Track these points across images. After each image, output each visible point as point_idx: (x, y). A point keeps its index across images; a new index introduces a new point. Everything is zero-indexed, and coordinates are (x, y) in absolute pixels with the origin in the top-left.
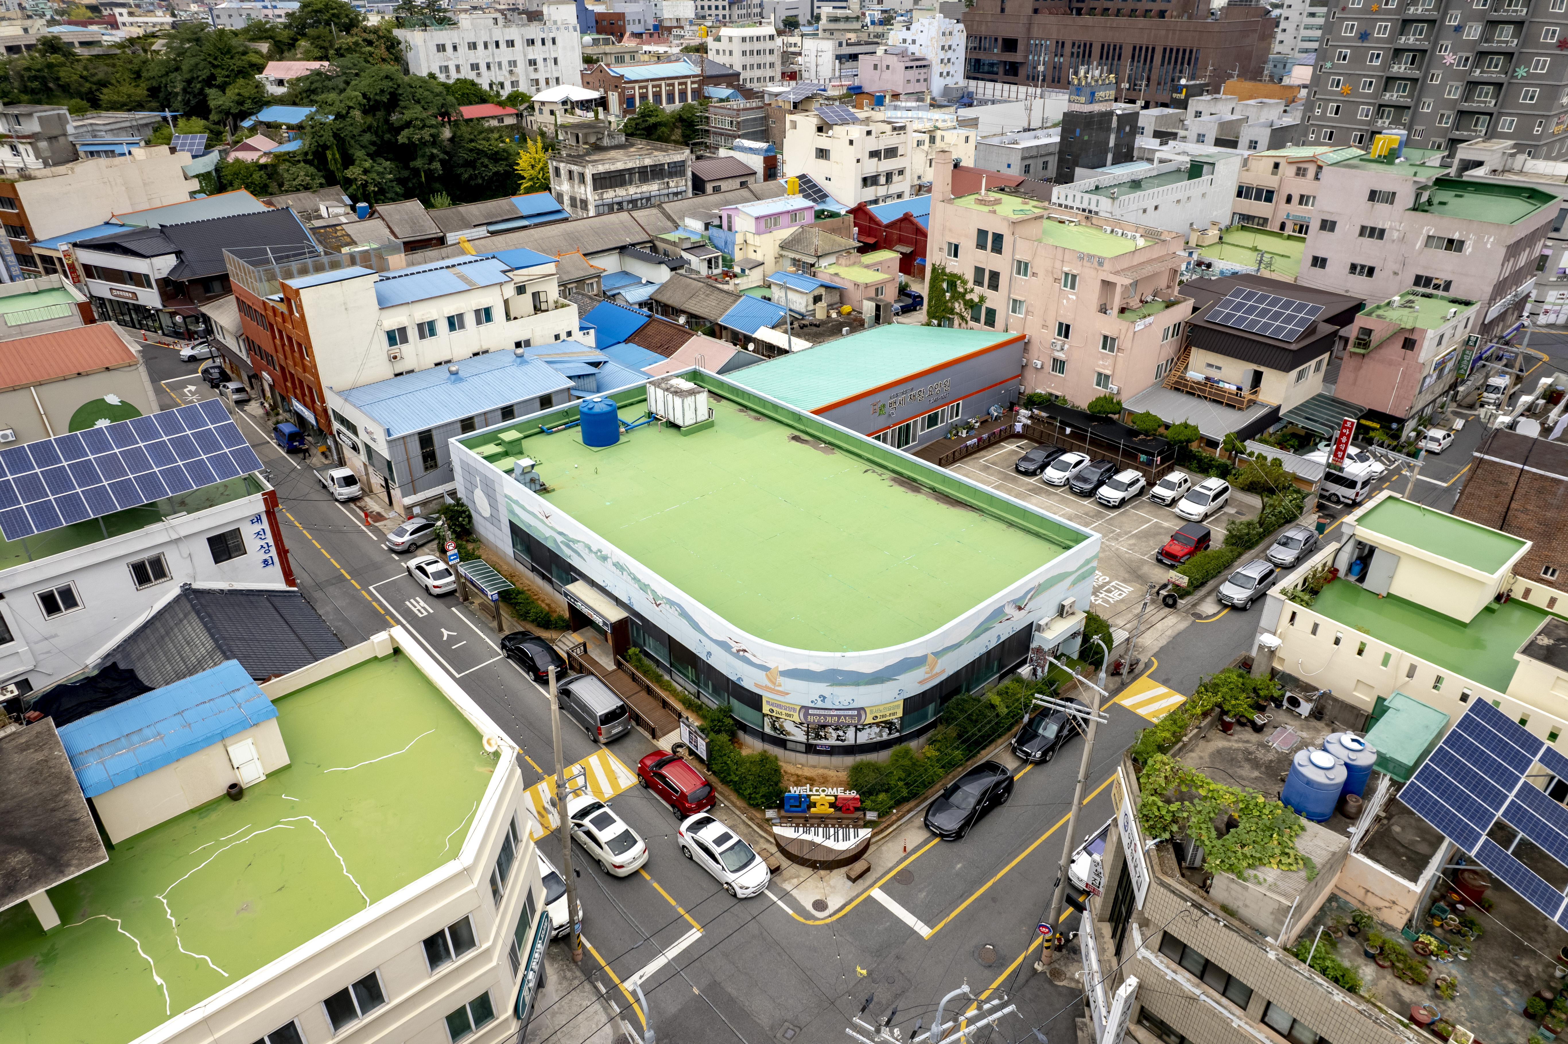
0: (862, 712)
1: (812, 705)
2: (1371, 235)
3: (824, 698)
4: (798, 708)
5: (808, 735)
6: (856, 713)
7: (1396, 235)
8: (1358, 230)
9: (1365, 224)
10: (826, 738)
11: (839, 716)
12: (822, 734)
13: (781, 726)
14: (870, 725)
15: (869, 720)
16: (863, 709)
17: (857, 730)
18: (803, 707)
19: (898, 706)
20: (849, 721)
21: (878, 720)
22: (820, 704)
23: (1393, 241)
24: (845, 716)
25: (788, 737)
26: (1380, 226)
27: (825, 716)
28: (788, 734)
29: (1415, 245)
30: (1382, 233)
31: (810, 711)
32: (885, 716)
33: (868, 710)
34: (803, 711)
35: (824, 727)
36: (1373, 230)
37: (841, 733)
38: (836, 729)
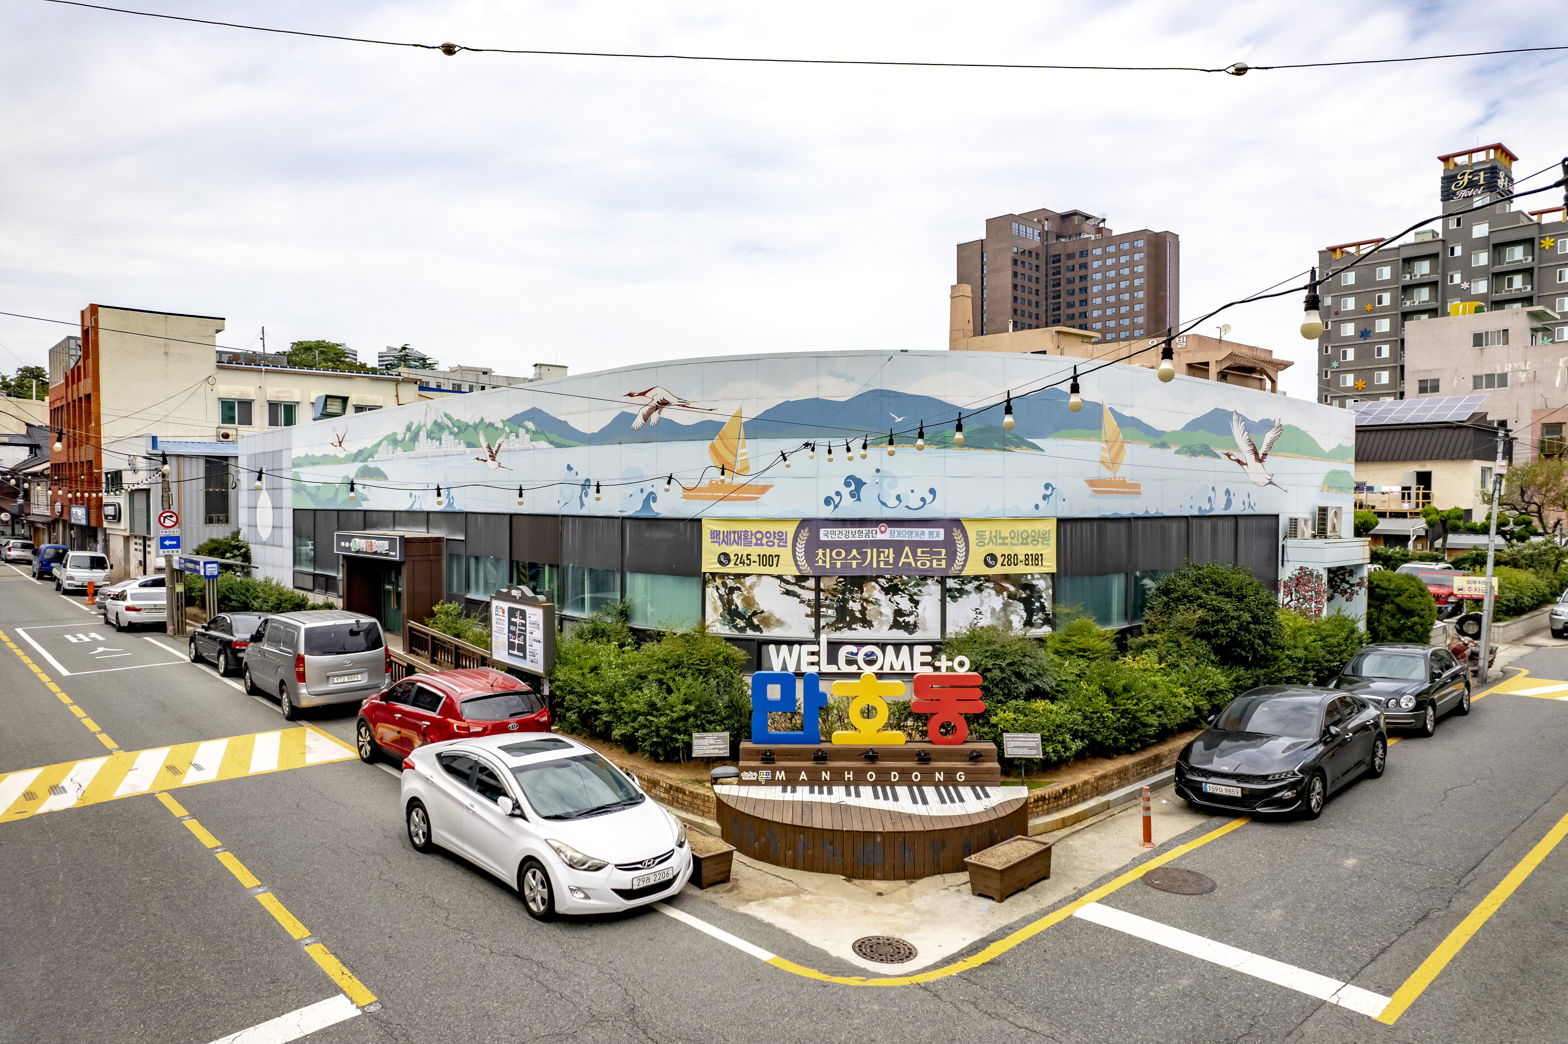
0: (957, 534)
1: (827, 512)
2: (1490, 385)
3: (860, 484)
4: (790, 529)
5: (817, 616)
6: (939, 534)
7: (1523, 377)
8: (1470, 382)
9: (1478, 372)
10: (867, 623)
11: (898, 546)
12: (855, 606)
13: (749, 601)
14: (981, 582)
15: (975, 567)
16: (957, 522)
17: (947, 594)
18: (805, 523)
19: (1043, 537)
20: (922, 562)
21: (998, 570)
22: (849, 508)
23: (1522, 384)
24: (914, 545)
25: (768, 633)
26: (1499, 372)
27: (860, 545)
28: (767, 621)
29: (1553, 383)
30: (1503, 380)
31: (824, 534)
32: (1011, 559)
33: (971, 530)
34: (805, 534)
35: (857, 582)
36: (1490, 377)
37: (904, 603)
38: (892, 590)
